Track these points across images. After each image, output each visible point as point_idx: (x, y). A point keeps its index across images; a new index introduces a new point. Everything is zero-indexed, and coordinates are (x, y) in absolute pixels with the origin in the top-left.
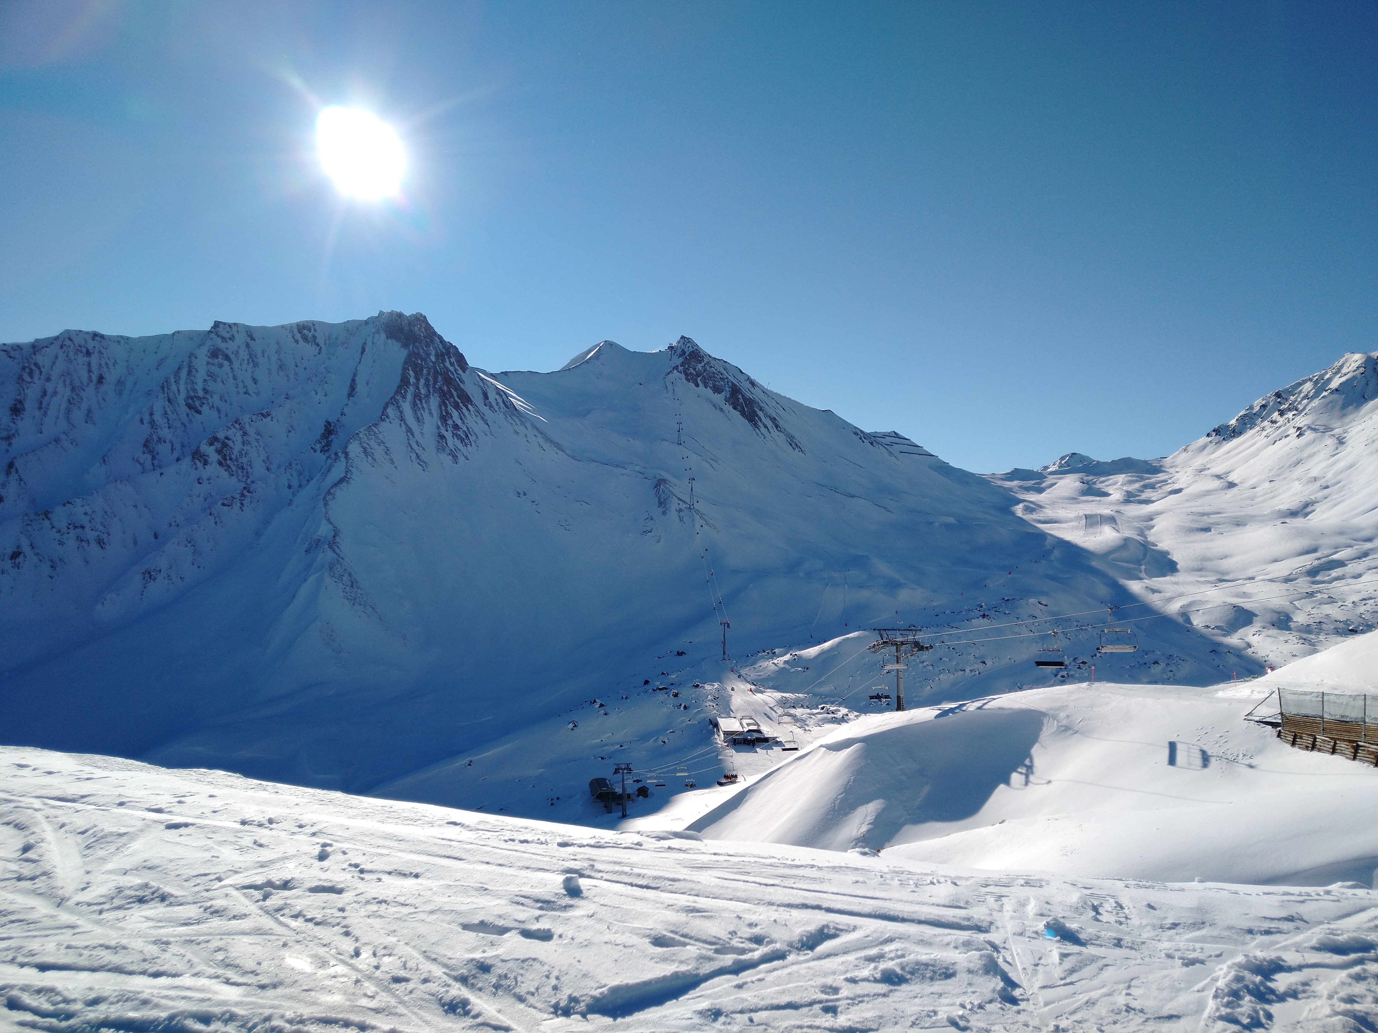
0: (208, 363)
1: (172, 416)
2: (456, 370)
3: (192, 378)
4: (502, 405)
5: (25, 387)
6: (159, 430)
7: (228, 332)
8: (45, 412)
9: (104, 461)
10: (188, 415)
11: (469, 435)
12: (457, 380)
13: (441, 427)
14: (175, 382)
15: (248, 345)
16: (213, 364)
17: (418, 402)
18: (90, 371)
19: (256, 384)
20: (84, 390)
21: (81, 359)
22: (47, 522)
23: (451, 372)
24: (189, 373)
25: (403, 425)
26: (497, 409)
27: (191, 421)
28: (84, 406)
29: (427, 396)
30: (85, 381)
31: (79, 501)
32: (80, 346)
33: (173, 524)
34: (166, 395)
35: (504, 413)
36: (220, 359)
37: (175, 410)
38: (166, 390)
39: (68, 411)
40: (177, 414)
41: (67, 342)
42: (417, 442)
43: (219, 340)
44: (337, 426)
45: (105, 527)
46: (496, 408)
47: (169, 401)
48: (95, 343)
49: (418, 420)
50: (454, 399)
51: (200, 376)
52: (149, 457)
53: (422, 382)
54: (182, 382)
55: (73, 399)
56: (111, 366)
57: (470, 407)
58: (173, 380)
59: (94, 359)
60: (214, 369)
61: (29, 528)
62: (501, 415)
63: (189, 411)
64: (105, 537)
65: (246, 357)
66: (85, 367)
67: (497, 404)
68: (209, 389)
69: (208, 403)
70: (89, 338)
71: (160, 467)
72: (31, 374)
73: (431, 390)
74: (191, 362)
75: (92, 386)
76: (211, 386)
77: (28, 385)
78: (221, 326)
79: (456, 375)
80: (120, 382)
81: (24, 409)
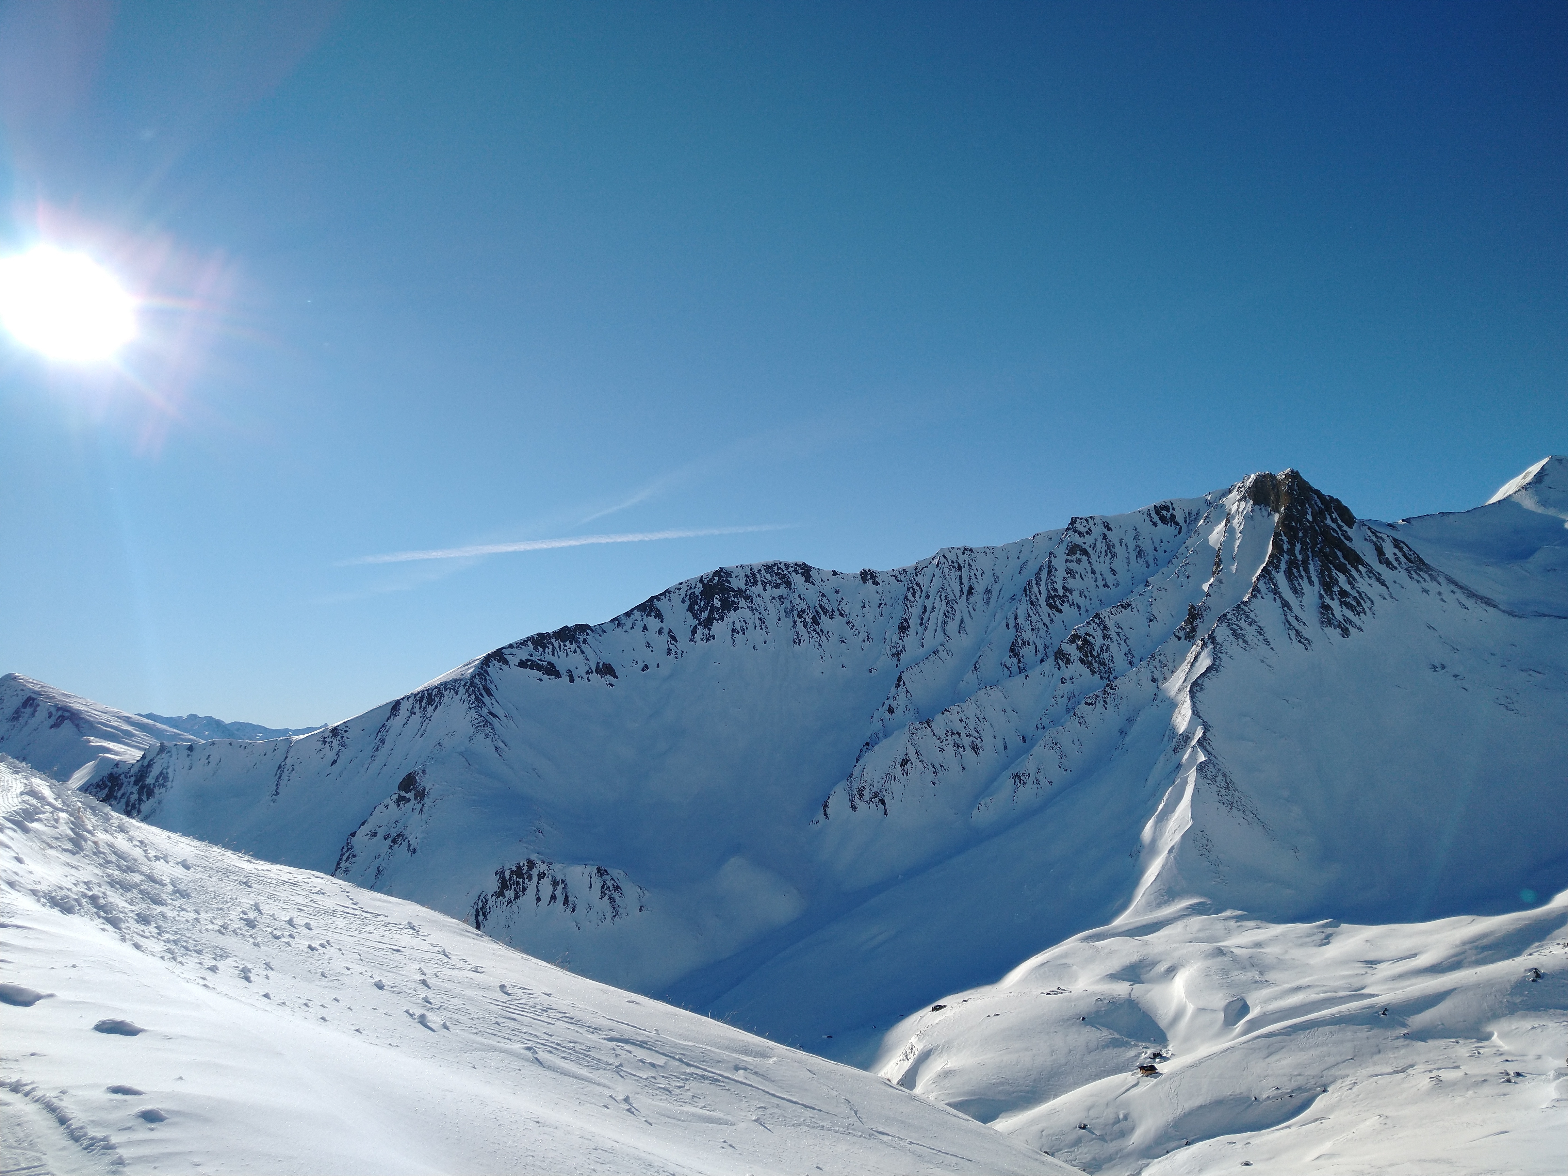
0: (1067, 561)
1: (1034, 618)
2: (1340, 527)
3: (1053, 578)
4: (1403, 559)
5: (909, 606)
6: (1023, 633)
7: (1085, 526)
8: (926, 627)
9: (975, 668)
10: (1049, 615)
11: (1362, 602)
12: (1342, 538)
13: (1325, 596)
14: (1036, 584)
15: (1105, 536)
16: (1072, 561)
17: (1295, 570)
18: (961, 584)
19: (1115, 575)
20: (956, 602)
21: (954, 574)
22: (929, 730)
23: (1334, 530)
24: (1049, 573)
25: (1278, 600)
26: (1397, 566)
27: (1052, 621)
28: (958, 618)
29: (1305, 563)
30: (958, 594)
31: (954, 708)
32: (953, 562)
33: (1039, 726)
34: (1028, 598)
35: (1406, 569)
36: (1078, 555)
37: (1037, 612)
38: (1028, 593)
39: (945, 623)
40: (1039, 616)
41: (943, 560)
42: (1296, 618)
43: (1077, 535)
44: (1202, 610)
45: (978, 732)
46: (1395, 564)
47: (1032, 603)
48: (966, 557)
49: (1295, 591)
50: (1340, 561)
51: (1060, 574)
52: (1016, 660)
53: (1298, 547)
54: (1043, 583)
55: (948, 612)
56: (979, 577)
57: (1361, 567)
58: (1034, 582)
59: (965, 573)
60: (1073, 566)
61: (914, 736)
62: (1403, 572)
63: (1050, 612)
64: (978, 741)
65: (1105, 548)
66: (958, 580)
67: (1397, 559)
68: (1069, 586)
69: (1068, 601)
70: (960, 553)
71: (1025, 669)
72: (914, 595)
73: (1310, 554)
74: (1050, 562)
75: (964, 597)
76: (1071, 583)
77: (911, 603)
78: (1078, 521)
79: (1340, 533)
80: (988, 591)
81: (909, 627)
